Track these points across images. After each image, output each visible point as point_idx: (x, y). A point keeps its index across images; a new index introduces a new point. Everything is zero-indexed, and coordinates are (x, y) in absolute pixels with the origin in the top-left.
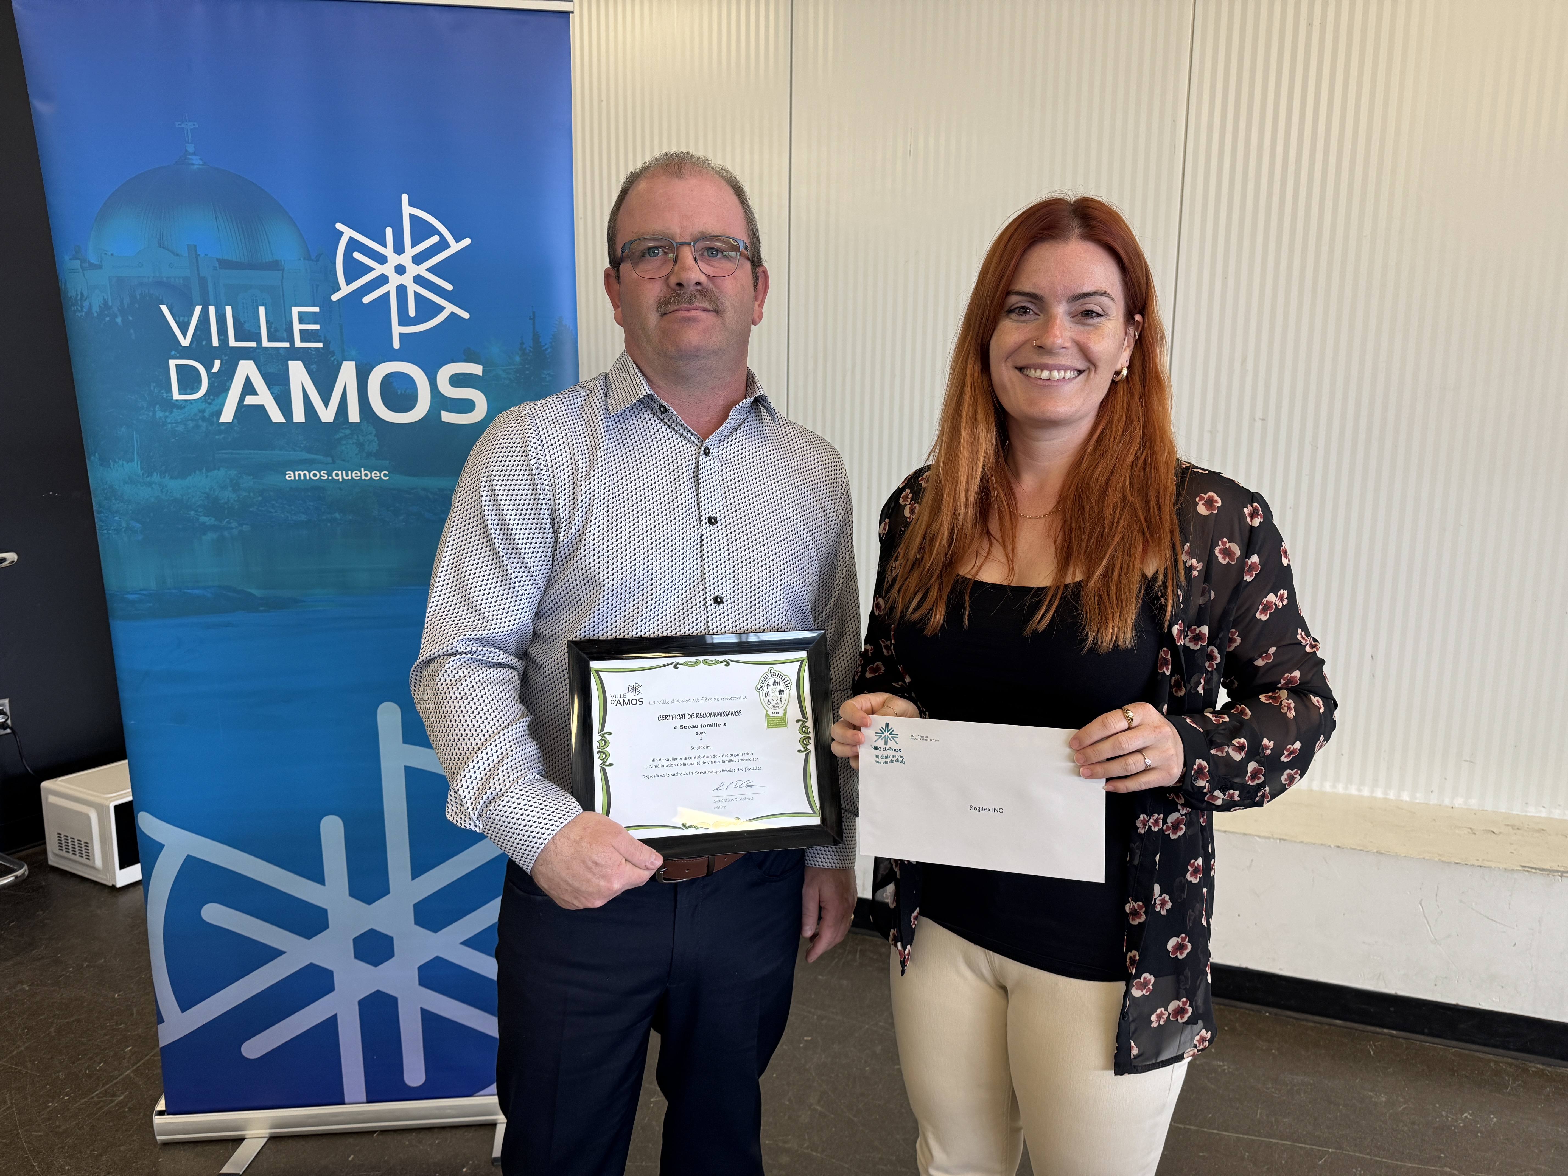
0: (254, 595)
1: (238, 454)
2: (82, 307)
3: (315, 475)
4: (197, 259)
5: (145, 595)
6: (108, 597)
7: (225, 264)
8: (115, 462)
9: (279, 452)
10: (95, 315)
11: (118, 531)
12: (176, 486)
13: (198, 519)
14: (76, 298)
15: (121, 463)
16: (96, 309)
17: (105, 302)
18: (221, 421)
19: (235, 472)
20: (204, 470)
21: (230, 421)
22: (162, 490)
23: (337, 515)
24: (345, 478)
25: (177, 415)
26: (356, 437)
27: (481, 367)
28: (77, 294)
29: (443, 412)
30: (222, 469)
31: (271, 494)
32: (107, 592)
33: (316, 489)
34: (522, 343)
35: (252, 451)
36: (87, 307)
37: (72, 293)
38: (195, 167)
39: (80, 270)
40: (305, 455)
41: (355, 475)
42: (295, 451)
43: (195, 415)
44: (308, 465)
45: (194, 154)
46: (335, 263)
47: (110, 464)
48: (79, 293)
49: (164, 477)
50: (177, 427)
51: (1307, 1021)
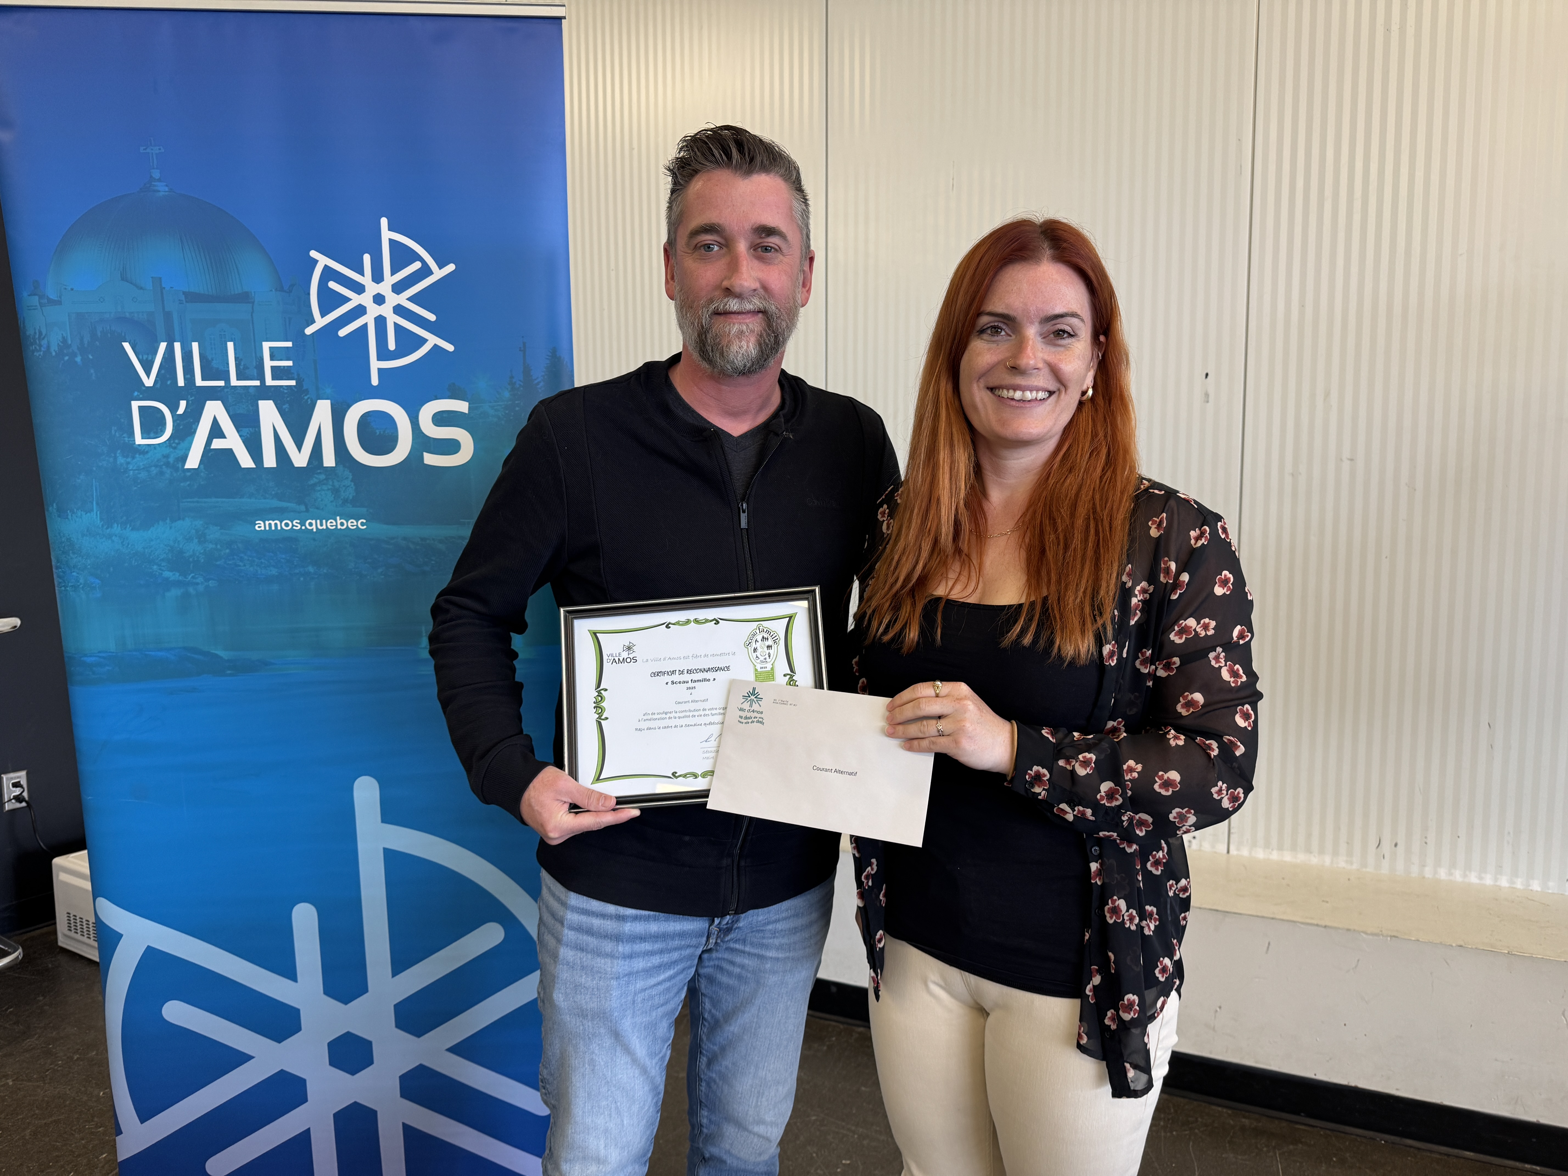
0: (221, 657)
1: (205, 502)
2: (40, 346)
3: (287, 524)
4: (162, 293)
5: (103, 657)
6: (66, 659)
7: (193, 297)
8: (73, 512)
9: (249, 500)
10: (54, 354)
11: (76, 588)
12: (138, 538)
13: (162, 574)
14: (34, 336)
15: (79, 513)
16: (54, 348)
17: (64, 340)
18: (188, 466)
19: (201, 522)
20: (168, 521)
21: (197, 467)
22: (122, 543)
23: (311, 569)
24: (320, 527)
25: (139, 461)
26: (331, 483)
27: (467, 404)
28: (35, 333)
29: (425, 454)
30: (187, 518)
31: (240, 545)
32: (66, 655)
33: (289, 540)
34: (512, 377)
35: (219, 500)
36: (45, 346)
37: (30, 332)
38: (161, 194)
39: (39, 307)
40: (275, 503)
41: (330, 524)
42: (265, 499)
43: (158, 460)
44: (280, 513)
45: (159, 180)
46: (309, 294)
47: (68, 515)
48: (37, 331)
49: (125, 528)
50: (140, 473)
51: (1431, 1151)
